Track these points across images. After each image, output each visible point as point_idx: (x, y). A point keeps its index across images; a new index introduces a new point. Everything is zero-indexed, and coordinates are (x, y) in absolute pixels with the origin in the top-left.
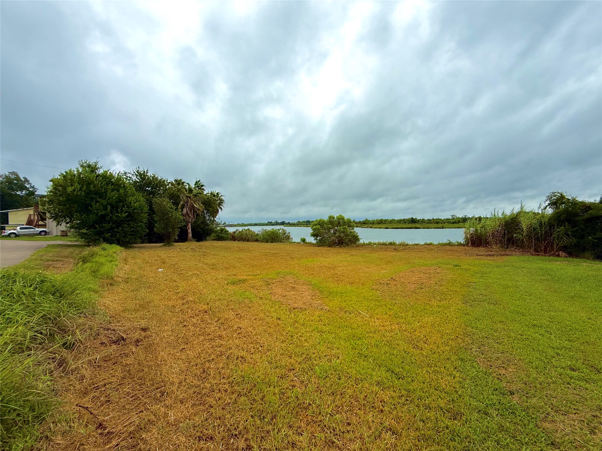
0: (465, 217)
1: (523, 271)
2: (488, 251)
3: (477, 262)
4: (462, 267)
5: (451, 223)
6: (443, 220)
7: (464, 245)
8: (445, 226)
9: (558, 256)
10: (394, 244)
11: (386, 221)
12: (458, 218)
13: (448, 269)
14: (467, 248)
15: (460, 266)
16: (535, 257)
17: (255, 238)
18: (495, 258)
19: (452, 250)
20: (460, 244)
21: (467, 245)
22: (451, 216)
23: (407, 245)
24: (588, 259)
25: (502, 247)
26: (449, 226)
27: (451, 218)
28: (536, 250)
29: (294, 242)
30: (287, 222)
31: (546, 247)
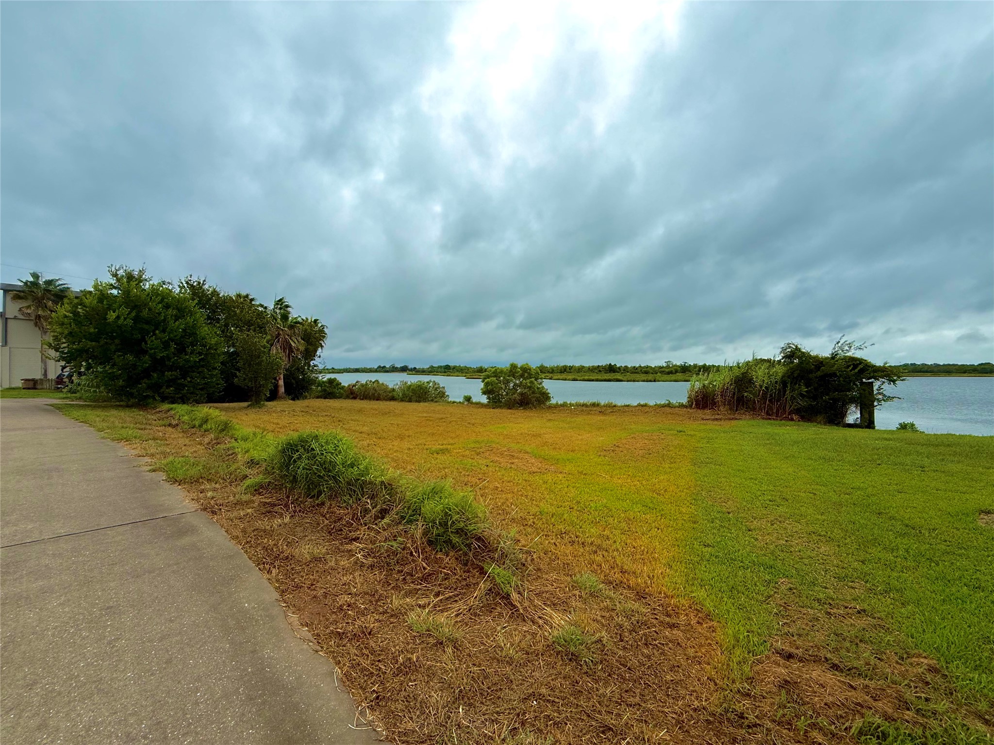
0: (685, 365)
1: (749, 436)
2: (715, 414)
3: (703, 427)
4: (687, 433)
5: (665, 374)
6: (654, 368)
7: (686, 407)
8: (657, 378)
9: (792, 420)
10: (598, 405)
11: (571, 368)
12: (675, 366)
13: (672, 435)
14: (691, 411)
15: (684, 432)
16: (766, 422)
17: (391, 394)
18: (722, 422)
19: (673, 414)
20: (682, 406)
21: (691, 406)
22: (665, 362)
23: (615, 406)
24: (820, 423)
25: (730, 409)
26: (662, 378)
27: (665, 364)
28: (768, 414)
29: (454, 402)
30: (411, 366)
31: (778, 409)
